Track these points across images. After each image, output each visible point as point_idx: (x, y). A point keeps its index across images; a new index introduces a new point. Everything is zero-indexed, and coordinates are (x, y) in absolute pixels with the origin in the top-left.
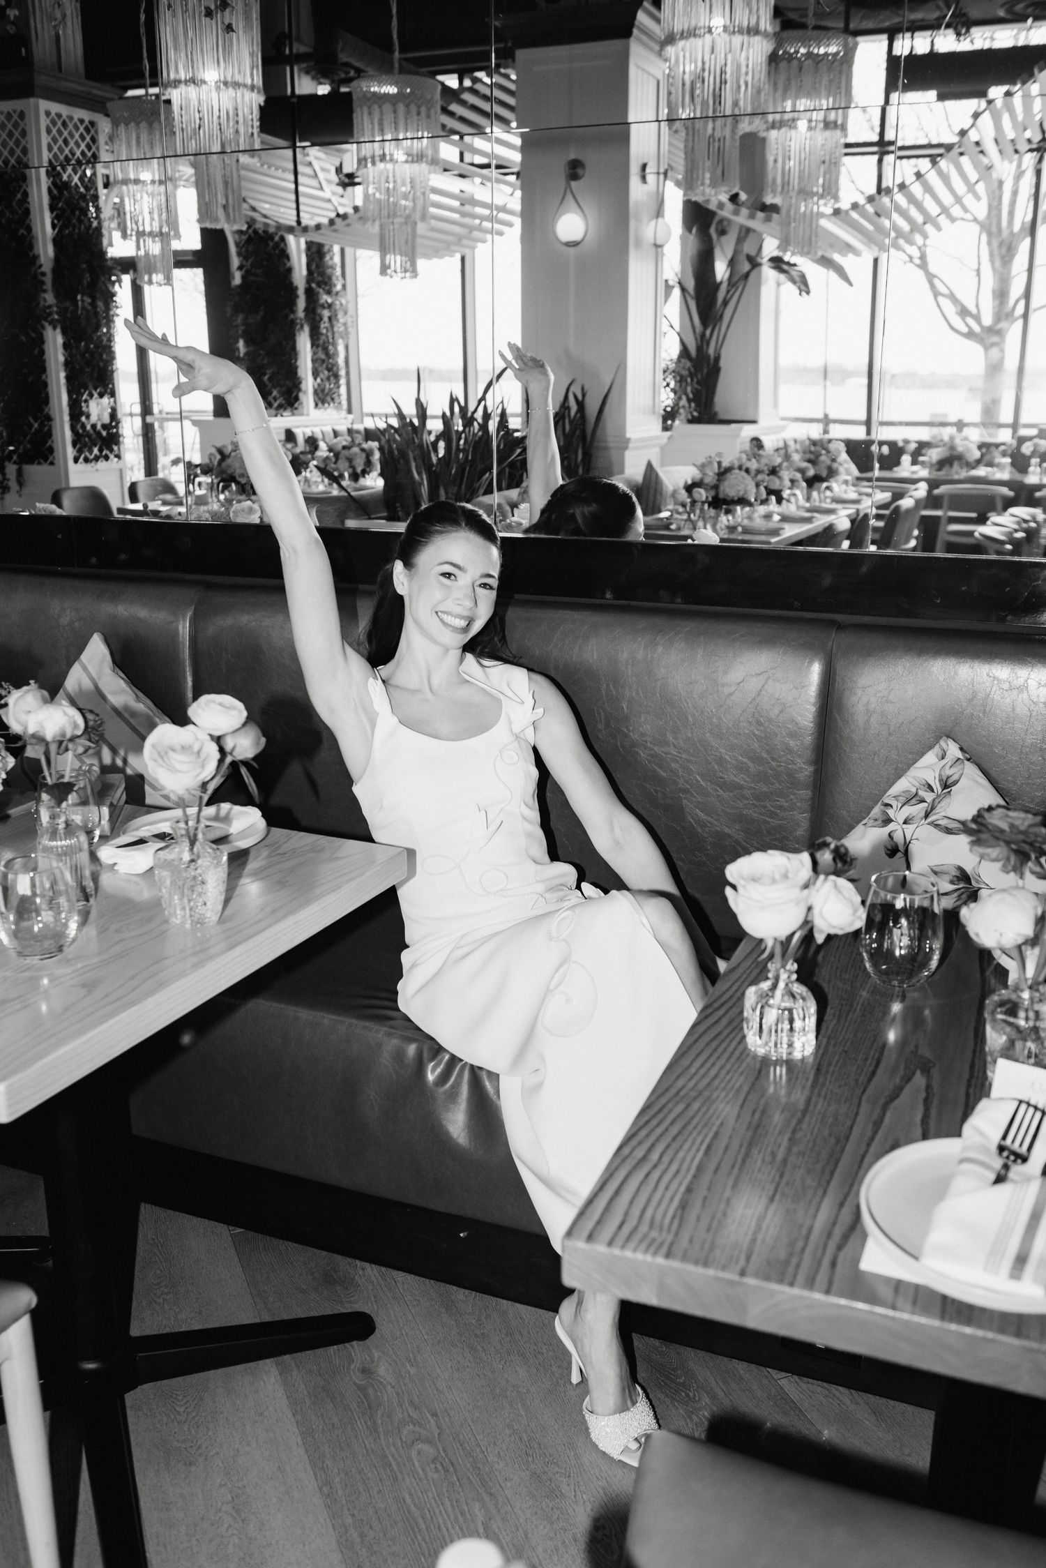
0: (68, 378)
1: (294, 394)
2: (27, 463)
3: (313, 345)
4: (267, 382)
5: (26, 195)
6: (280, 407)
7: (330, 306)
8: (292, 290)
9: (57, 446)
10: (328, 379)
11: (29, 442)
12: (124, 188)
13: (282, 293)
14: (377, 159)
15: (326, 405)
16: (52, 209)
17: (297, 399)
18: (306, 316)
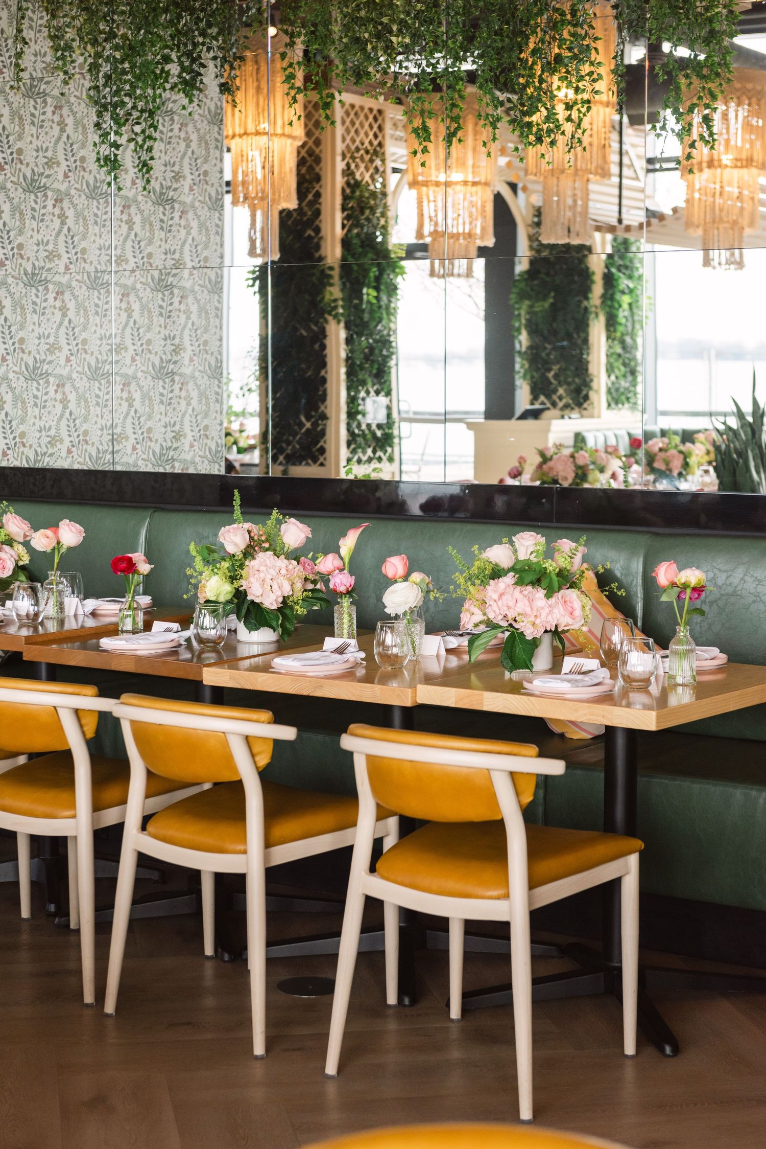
0: (349, 374)
1: (584, 392)
2: (294, 464)
3: (608, 338)
4: (553, 381)
5: (318, 195)
6: (566, 406)
7: (631, 291)
8: (586, 276)
9: (330, 447)
10: (625, 376)
11: (298, 442)
12: (424, 189)
13: (576, 278)
14: (704, 165)
15: (620, 406)
16: (344, 209)
17: (586, 398)
18: (603, 303)
